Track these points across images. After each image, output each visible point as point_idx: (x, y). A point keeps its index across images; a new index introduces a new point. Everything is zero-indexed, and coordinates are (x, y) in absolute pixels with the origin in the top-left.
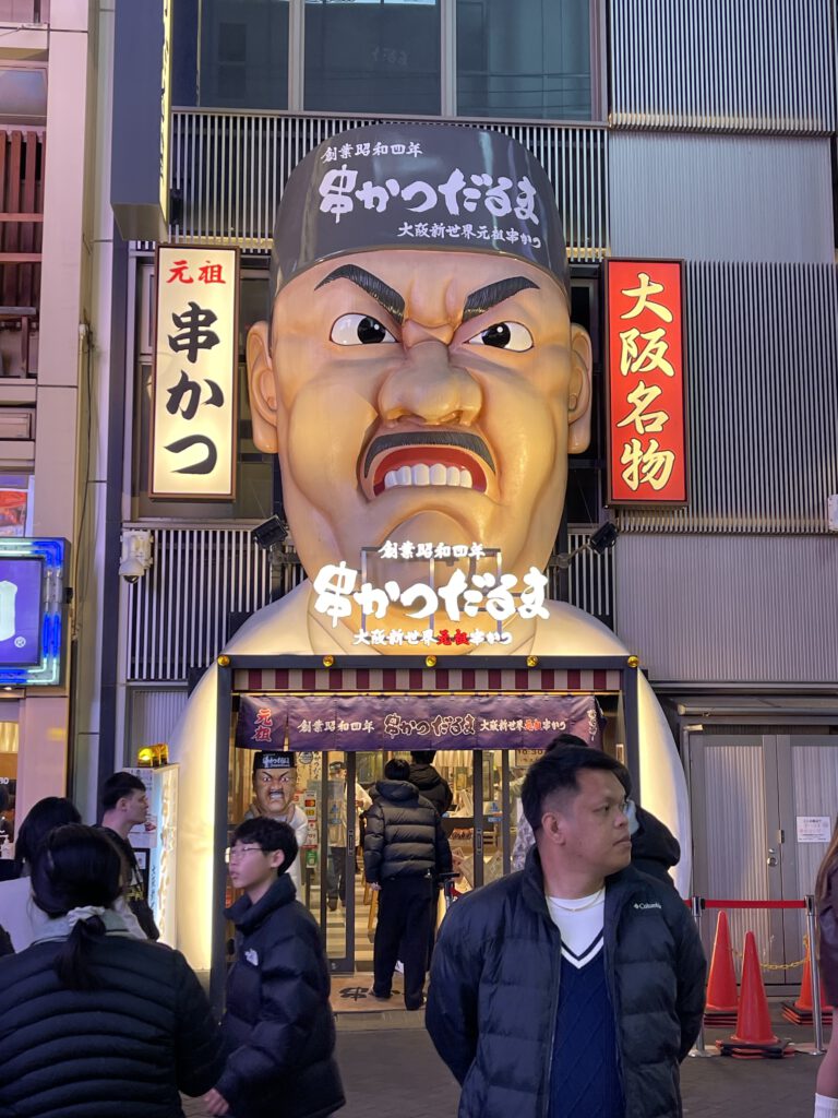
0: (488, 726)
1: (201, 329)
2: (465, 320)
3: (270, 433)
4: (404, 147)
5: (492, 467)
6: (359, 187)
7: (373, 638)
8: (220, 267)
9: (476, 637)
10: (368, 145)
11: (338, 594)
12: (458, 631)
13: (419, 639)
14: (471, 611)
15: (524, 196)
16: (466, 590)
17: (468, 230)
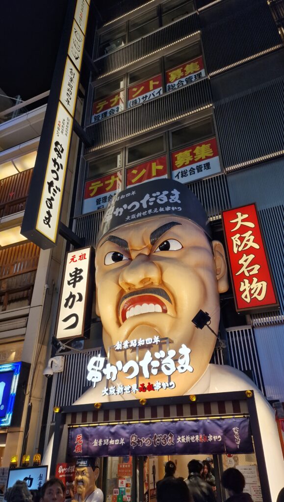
0: (181, 440)
4: (130, 194)
6: (115, 210)
8: (85, 254)
10: (119, 197)
11: (96, 370)
15: (174, 195)
16: (152, 361)
17: (150, 211)
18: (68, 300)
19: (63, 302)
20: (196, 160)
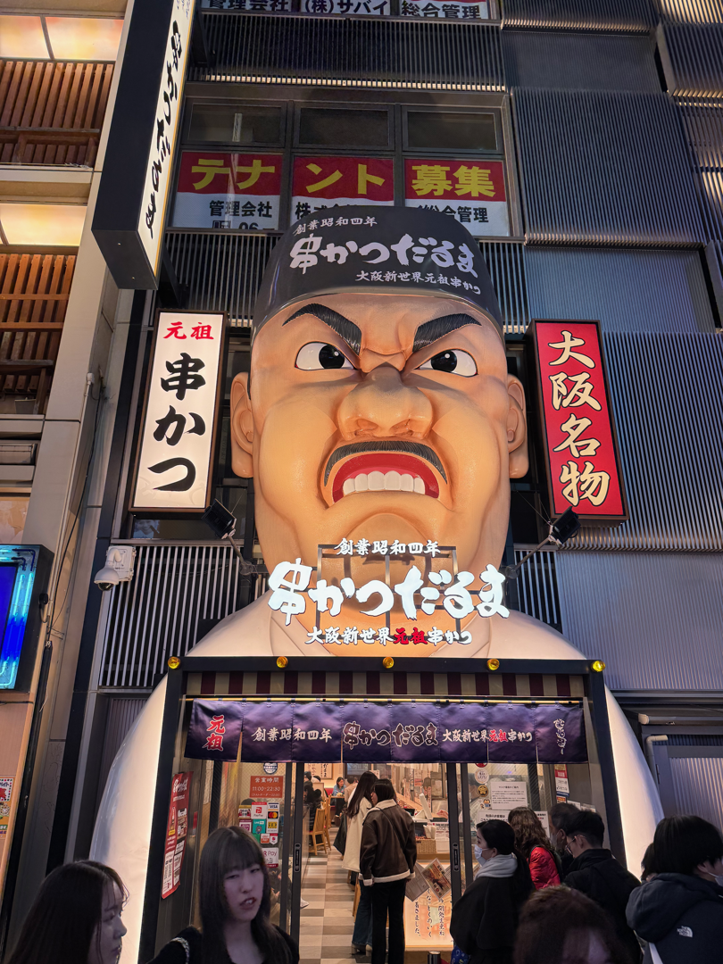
0: (451, 737)
1: (190, 373)
2: (416, 350)
3: (247, 459)
4: (361, 220)
5: (444, 476)
6: (323, 247)
7: (328, 637)
8: (209, 327)
9: (435, 636)
10: (331, 220)
11: (292, 590)
12: (415, 629)
13: (375, 637)
14: (429, 608)
15: (465, 256)
16: (422, 587)
17: (417, 276)
18: (163, 424)
19: (151, 426)
20: (459, 193)
